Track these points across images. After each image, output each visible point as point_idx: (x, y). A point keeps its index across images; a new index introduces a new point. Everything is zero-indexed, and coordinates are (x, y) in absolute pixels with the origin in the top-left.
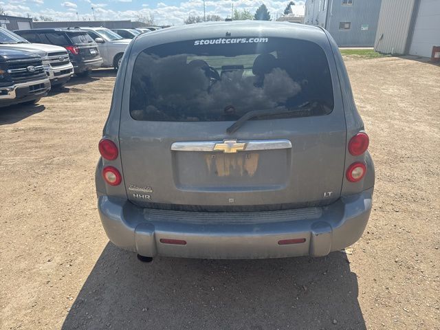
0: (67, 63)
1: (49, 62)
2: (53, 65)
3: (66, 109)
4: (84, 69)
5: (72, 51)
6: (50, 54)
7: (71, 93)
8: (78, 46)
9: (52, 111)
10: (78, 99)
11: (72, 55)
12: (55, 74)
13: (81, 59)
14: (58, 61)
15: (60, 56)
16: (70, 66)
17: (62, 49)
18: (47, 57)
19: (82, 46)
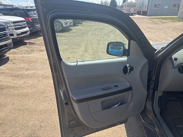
0: (25, 27)
1: (13, 27)
2: (16, 29)
3: (23, 61)
4: (36, 30)
5: (29, 20)
6: (14, 22)
7: (28, 45)
8: (32, 17)
9: (13, 63)
10: (32, 51)
11: (29, 22)
12: (18, 35)
13: (34, 25)
14: (19, 26)
15: (21, 24)
16: (27, 29)
17: (22, 19)
18: (12, 24)
19: (34, 17)
